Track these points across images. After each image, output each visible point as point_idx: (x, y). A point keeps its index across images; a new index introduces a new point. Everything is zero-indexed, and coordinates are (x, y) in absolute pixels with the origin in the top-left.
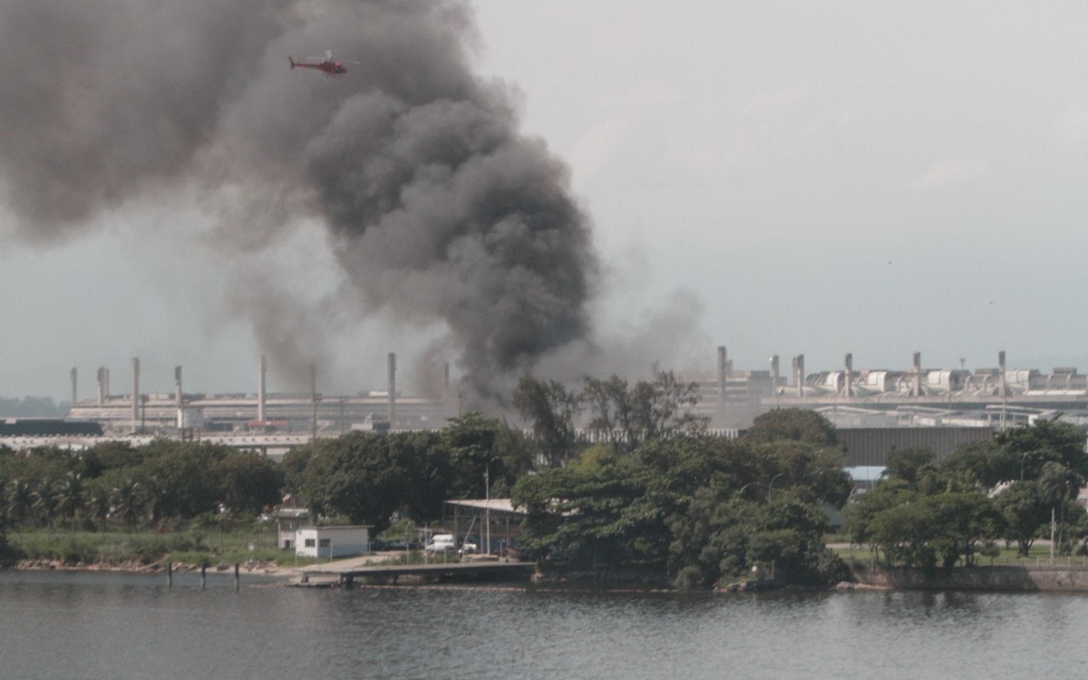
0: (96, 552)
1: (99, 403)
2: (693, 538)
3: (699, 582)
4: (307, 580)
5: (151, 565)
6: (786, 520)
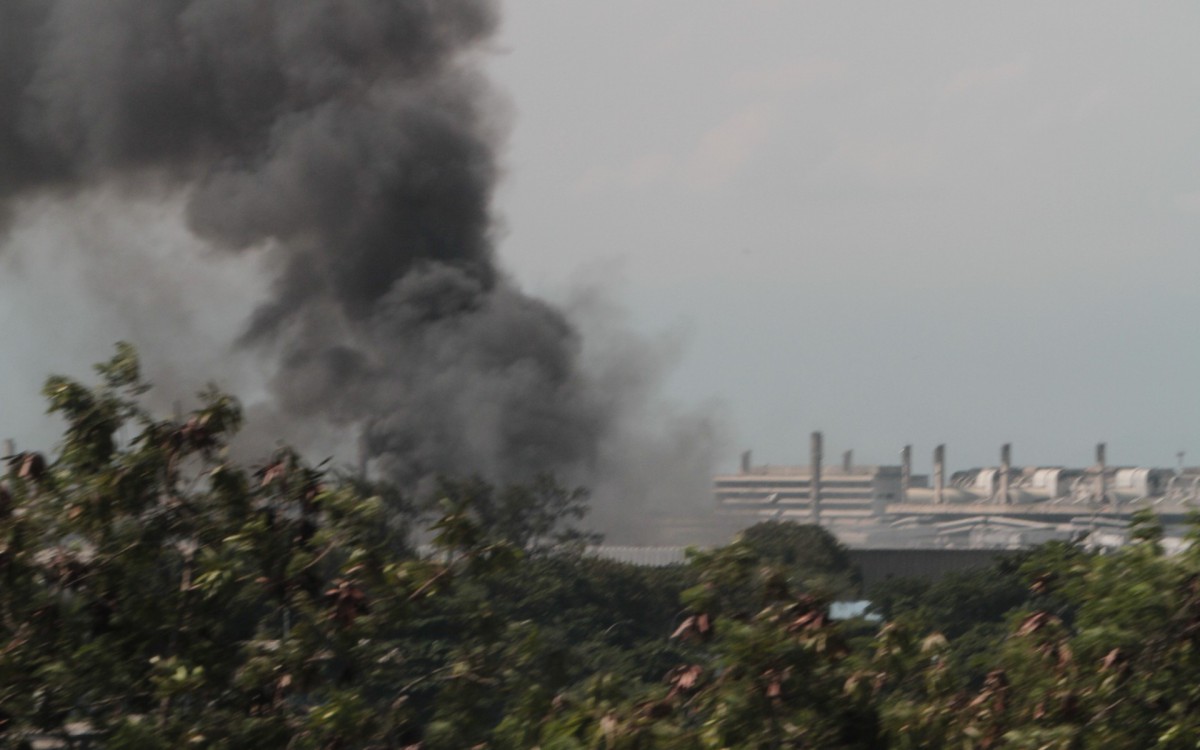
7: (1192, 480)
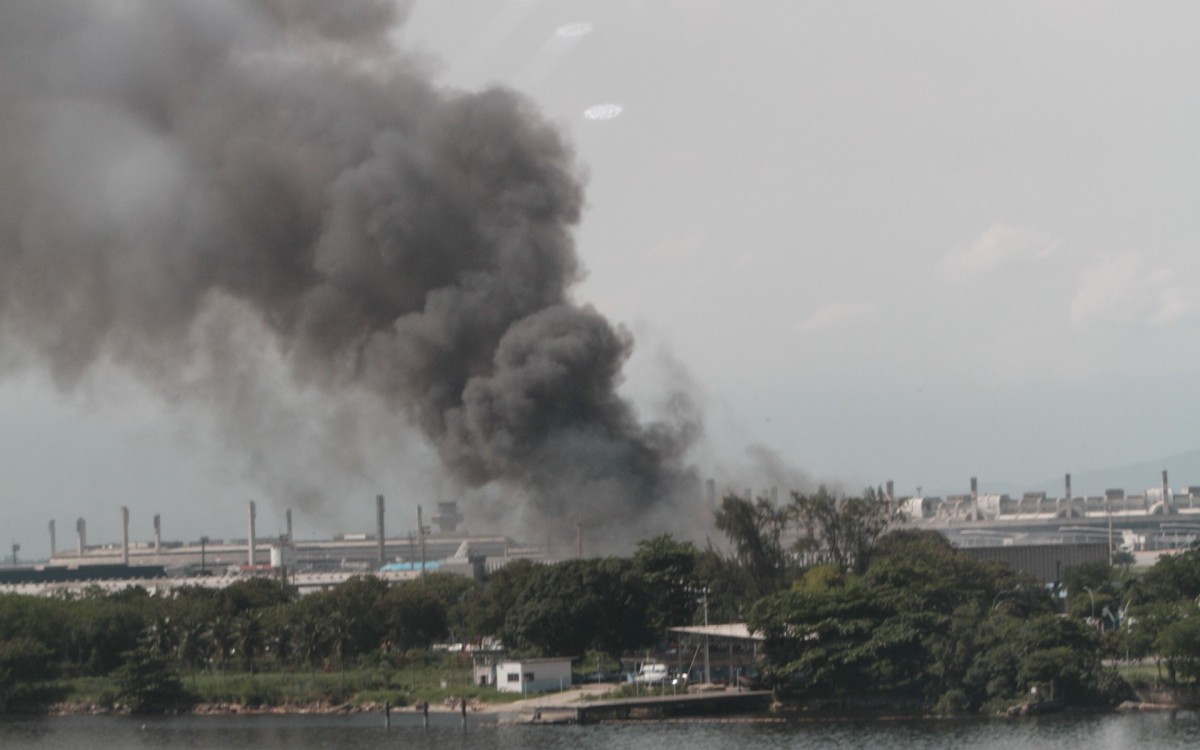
0: (280, 694)
1: (79, 553)
2: (955, 659)
3: (964, 707)
4: (539, 717)
5: (342, 706)
6: (1059, 638)
7: (954, 505)
